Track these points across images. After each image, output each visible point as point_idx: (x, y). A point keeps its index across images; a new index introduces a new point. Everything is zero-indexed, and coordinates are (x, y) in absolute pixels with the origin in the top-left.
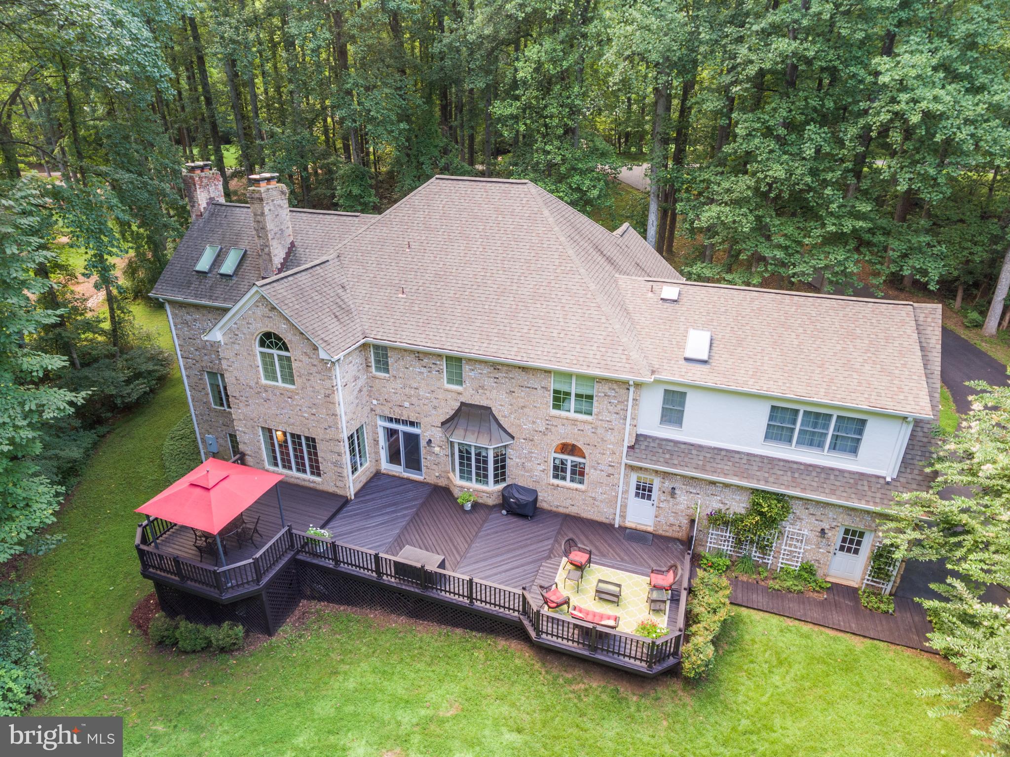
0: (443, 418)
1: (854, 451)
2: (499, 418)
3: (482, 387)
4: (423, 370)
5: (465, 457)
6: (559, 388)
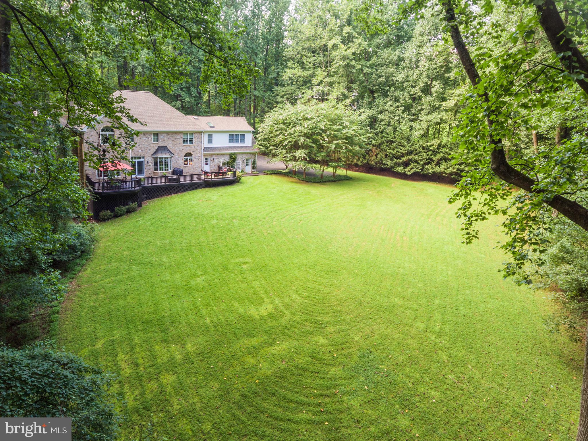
0: (152, 153)
1: (244, 142)
2: (170, 149)
3: (164, 141)
4: (146, 138)
5: (156, 163)
6: (185, 138)
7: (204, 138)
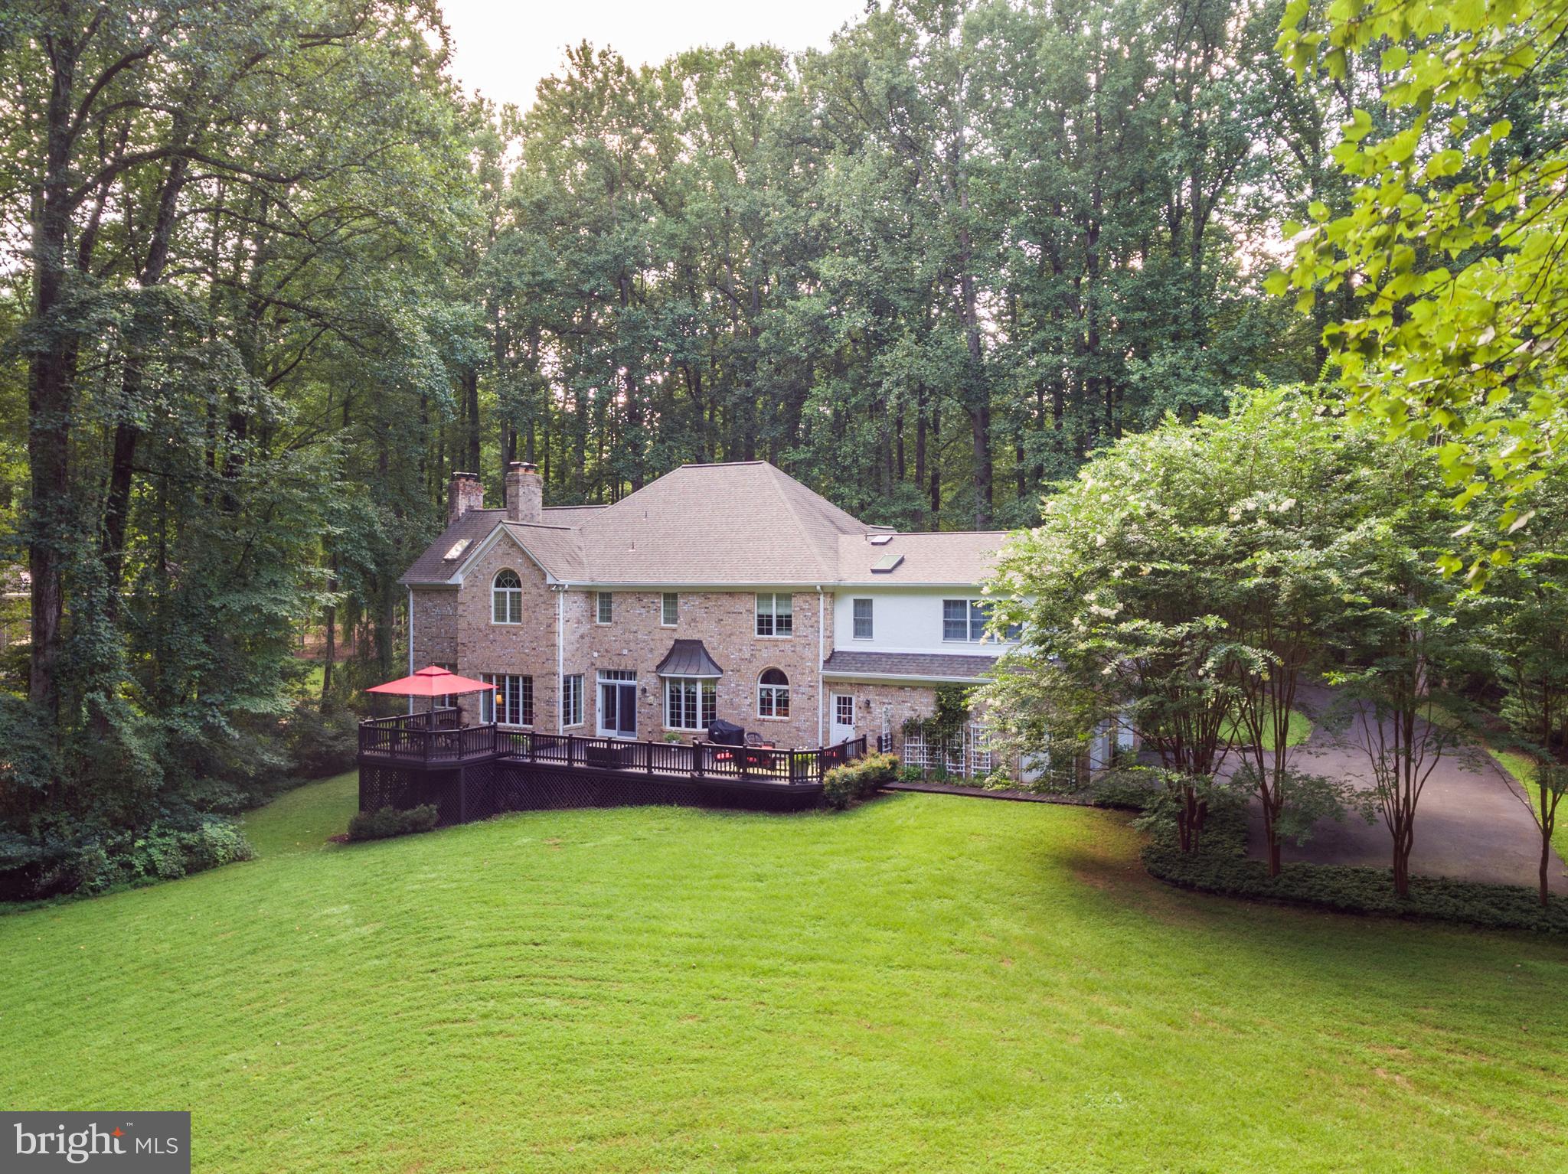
0: (658, 662)
2: (709, 650)
3: (694, 620)
4: (643, 611)
5: (675, 697)
6: (763, 611)
7: (832, 613)
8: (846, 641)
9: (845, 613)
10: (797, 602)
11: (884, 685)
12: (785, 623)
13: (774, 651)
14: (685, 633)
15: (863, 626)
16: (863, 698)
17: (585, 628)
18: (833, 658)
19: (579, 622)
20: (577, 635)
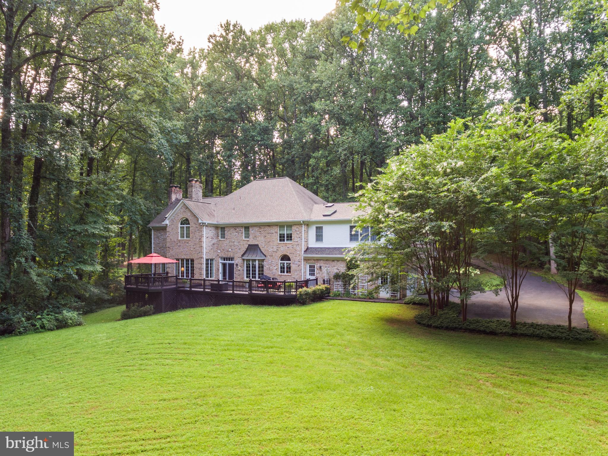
0: (242, 253)
2: (261, 248)
3: (256, 237)
4: (237, 234)
5: (248, 267)
6: (281, 232)
7: (307, 232)
8: (313, 243)
9: (312, 232)
10: (294, 228)
11: (327, 260)
12: (290, 237)
13: (285, 248)
14: (252, 242)
15: (319, 237)
16: (318, 265)
17: (215, 241)
18: (307, 250)
19: (212, 238)
20: (211, 243)
